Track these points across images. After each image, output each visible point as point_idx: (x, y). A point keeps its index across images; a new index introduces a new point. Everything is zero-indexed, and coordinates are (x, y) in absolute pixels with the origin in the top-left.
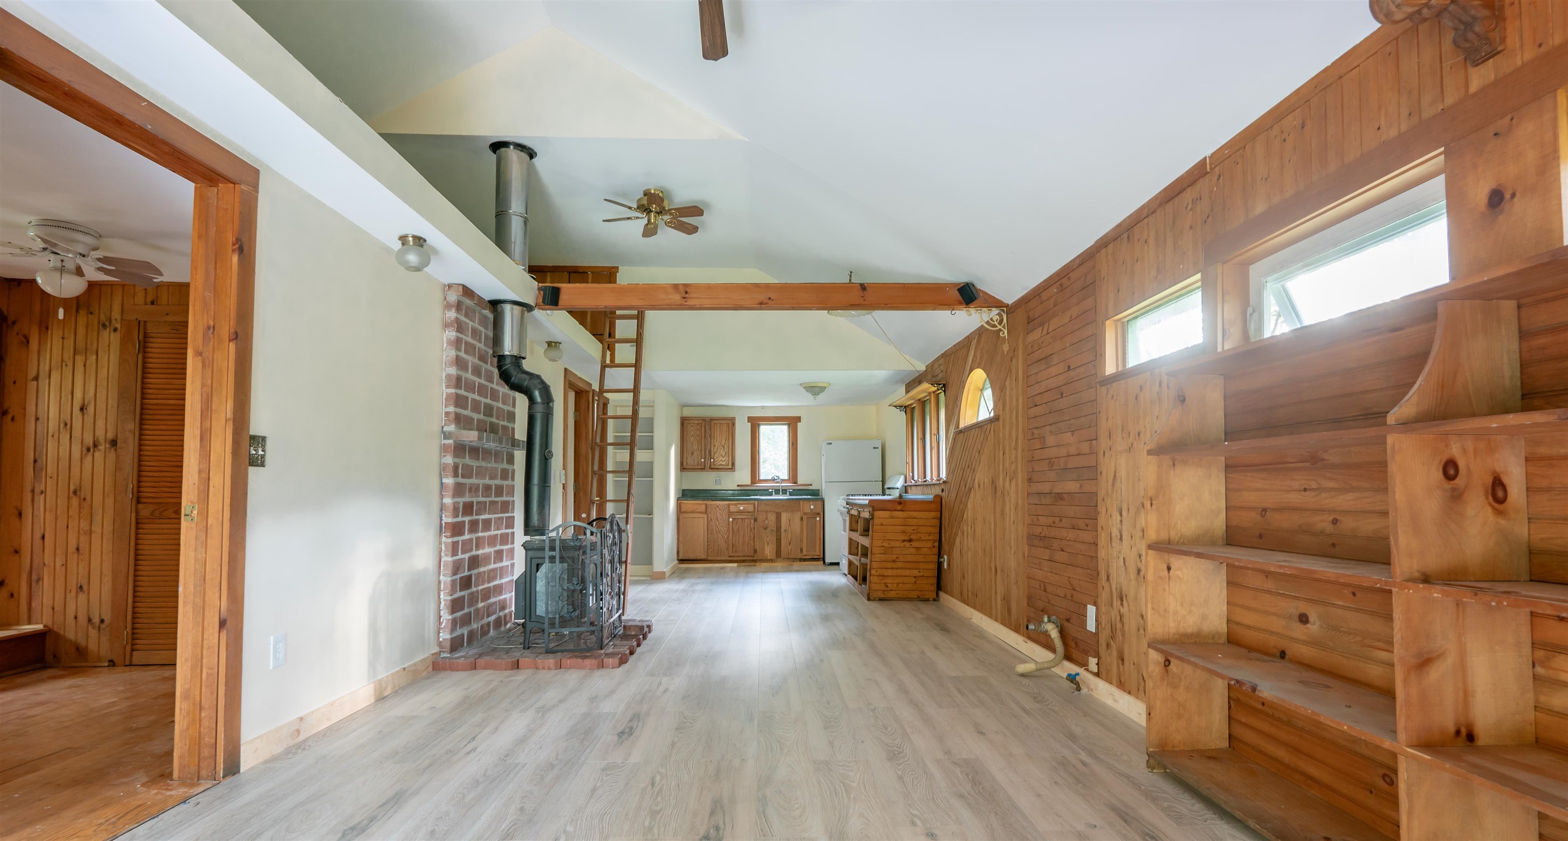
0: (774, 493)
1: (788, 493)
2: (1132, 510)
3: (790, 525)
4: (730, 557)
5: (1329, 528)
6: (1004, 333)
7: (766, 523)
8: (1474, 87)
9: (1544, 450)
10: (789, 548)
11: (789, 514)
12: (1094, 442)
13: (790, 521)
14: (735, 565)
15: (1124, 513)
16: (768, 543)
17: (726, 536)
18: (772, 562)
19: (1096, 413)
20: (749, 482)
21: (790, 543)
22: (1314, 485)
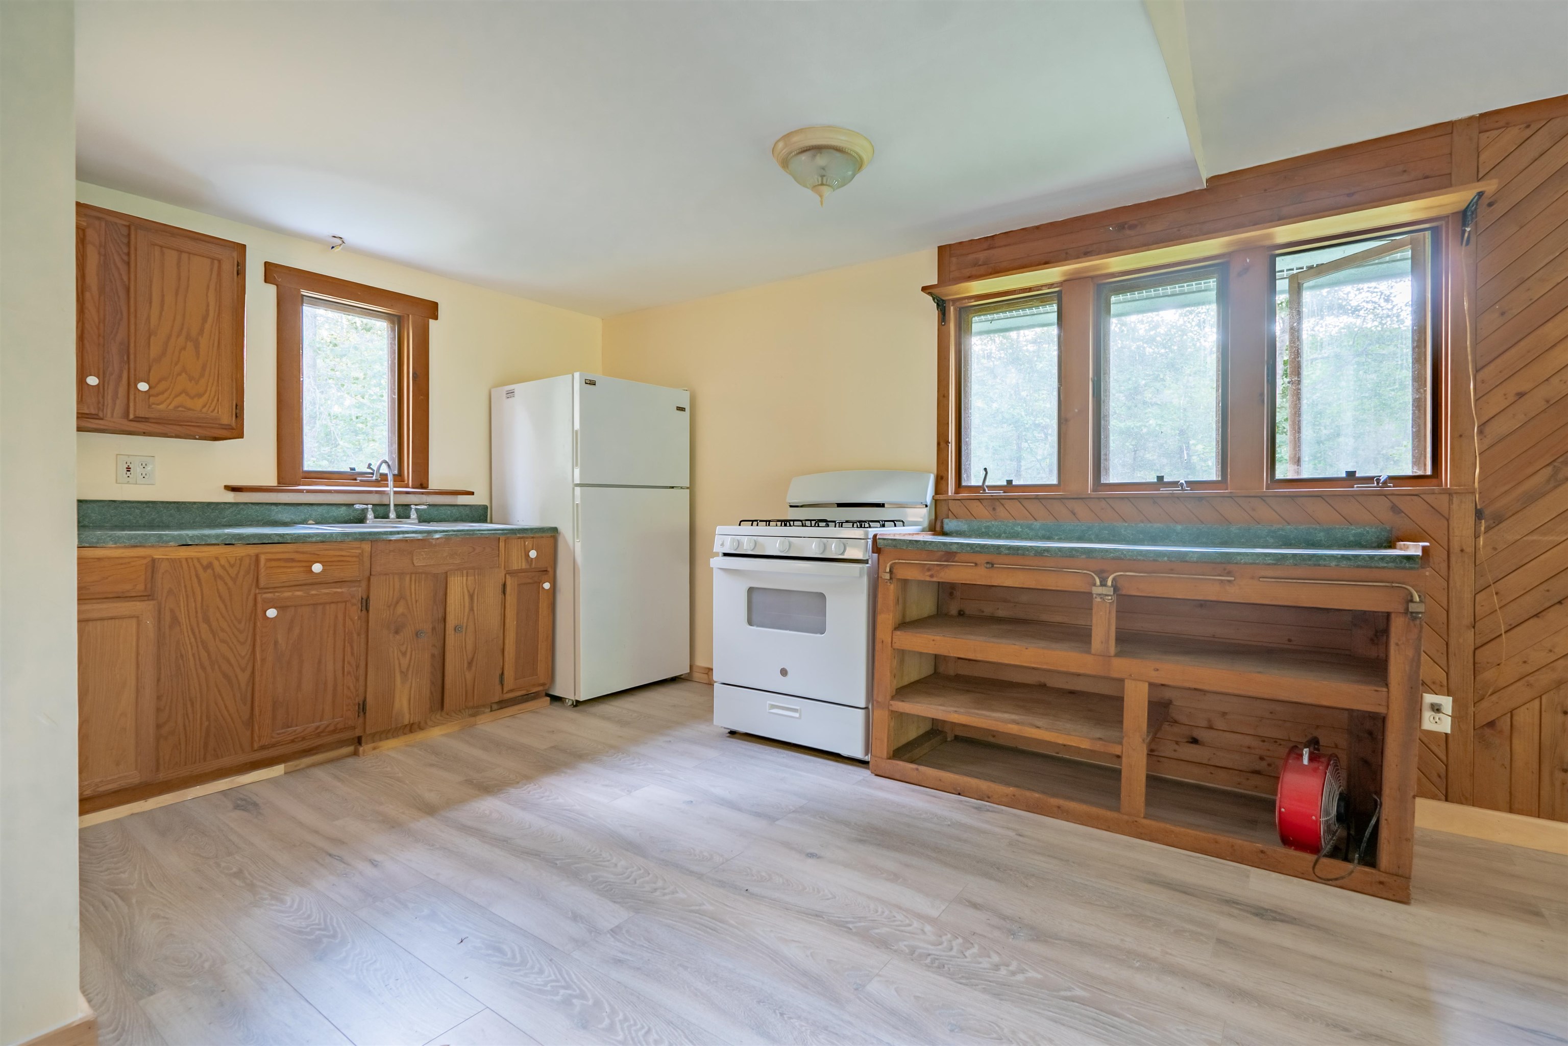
0: (370, 515)
1: (414, 515)
3: (472, 609)
4: (263, 748)
7: (400, 609)
10: (469, 676)
11: (471, 578)
13: (471, 597)
14: (278, 770)
16: (404, 674)
17: (244, 678)
18: (411, 731)
20: (271, 480)
21: (470, 664)
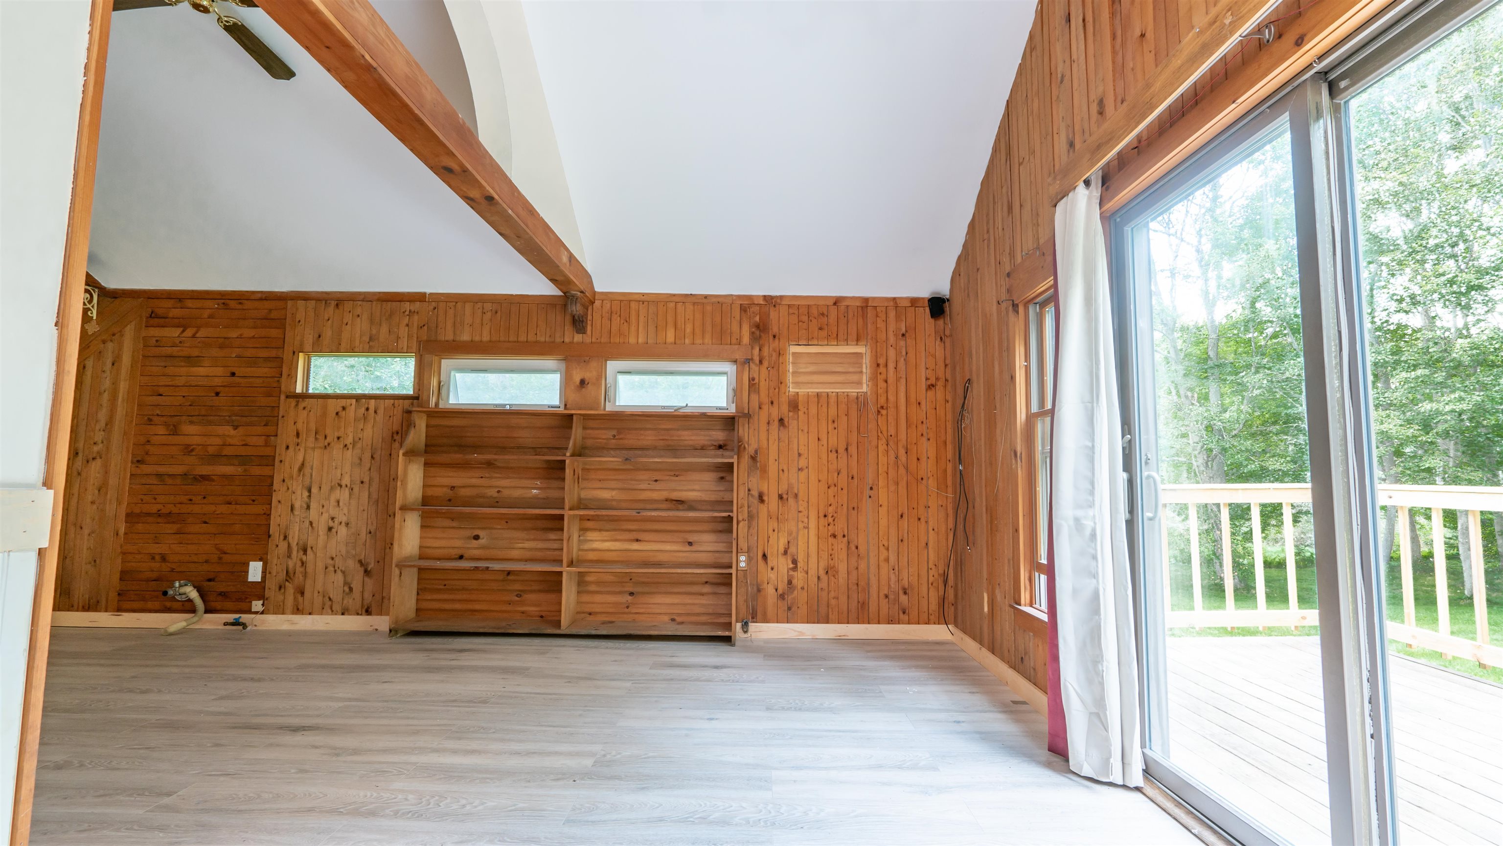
2: (325, 488)
5: (496, 495)
6: (92, 313)
8: (576, 340)
9: (587, 467)
12: (272, 438)
15: (314, 490)
19: (278, 416)
22: (487, 475)
